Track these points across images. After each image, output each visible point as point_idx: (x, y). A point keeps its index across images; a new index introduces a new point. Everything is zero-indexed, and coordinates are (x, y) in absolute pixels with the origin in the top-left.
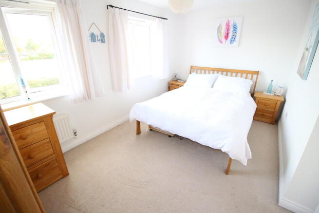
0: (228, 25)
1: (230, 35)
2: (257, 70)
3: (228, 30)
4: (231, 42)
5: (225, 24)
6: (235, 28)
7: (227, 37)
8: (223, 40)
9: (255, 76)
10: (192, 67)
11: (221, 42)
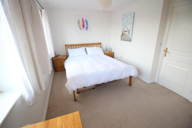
0: (83, 20)
1: (85, 25)
2: (100, 42)
3: (83, 23)
4: (87, 29)
5: (81, 20)
6: (87, 22)
7: (83, 27)
8: (82, 28)
9: (100, 45)
10: (66, 46)
11: (81, 30)
